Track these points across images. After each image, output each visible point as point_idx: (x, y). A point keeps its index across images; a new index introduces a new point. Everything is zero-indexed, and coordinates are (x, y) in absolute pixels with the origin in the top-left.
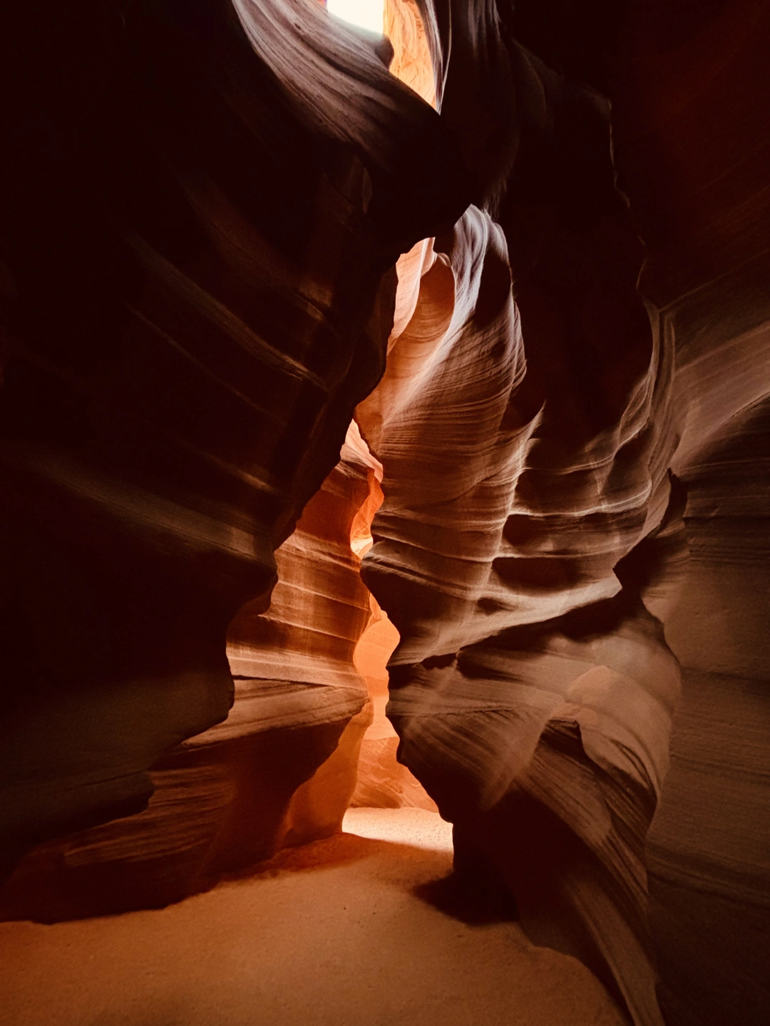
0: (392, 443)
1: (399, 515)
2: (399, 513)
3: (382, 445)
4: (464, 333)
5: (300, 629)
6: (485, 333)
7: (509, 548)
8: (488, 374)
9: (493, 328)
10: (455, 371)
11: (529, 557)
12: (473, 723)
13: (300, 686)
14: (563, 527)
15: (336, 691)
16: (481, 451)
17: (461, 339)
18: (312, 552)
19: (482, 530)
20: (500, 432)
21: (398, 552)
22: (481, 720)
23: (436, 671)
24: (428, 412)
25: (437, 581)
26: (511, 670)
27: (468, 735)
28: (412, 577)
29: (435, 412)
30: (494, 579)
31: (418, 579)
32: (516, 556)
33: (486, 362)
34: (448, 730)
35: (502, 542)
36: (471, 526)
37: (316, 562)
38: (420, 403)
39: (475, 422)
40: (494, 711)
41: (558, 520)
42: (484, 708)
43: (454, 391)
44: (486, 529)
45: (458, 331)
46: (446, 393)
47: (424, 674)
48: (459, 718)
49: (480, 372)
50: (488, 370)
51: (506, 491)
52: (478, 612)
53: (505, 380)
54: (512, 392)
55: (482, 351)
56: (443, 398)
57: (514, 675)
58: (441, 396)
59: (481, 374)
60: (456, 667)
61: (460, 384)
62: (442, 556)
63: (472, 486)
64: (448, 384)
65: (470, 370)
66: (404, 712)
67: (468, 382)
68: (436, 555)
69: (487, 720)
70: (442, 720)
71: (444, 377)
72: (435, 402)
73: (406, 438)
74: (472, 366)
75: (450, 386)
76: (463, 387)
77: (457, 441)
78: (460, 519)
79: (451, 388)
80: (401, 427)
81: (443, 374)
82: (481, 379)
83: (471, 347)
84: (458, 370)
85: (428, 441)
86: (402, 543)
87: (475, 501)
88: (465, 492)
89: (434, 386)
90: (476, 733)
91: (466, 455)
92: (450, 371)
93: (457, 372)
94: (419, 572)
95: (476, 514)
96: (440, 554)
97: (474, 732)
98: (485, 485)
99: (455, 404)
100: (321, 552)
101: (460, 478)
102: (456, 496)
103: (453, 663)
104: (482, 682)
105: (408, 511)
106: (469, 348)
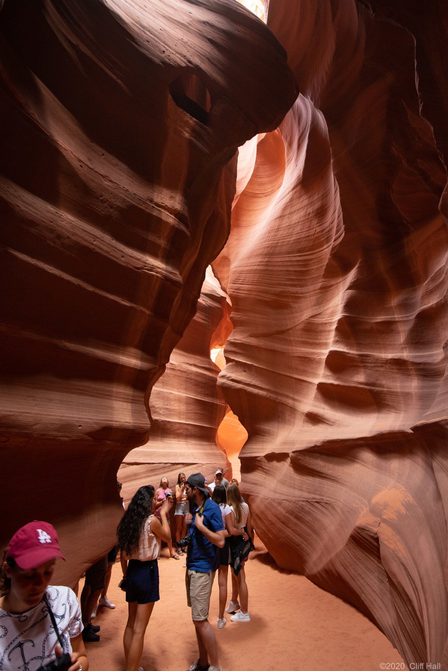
0: (238, 284)
1: (245, 342)
2: (245, 341)
3: (231, 285)
4: (293, 195)
5: (176, 423)
6: (310, 197)
7: (330, 376)
8: (312, 232)
9: (317, 194)
10: (287, 226)
11: (346, 384)
12: (302, 509)
13: (179, 466)
14: (373, 365)
15: (203, 467)
16: (309, 292)
17: (291, 200)
18: (182, 364)
19: (309, 356)
20: (323, 280)
21: (245, 371)
22: (307, 507)
23: (275, 463)
24: (266, 260)
25: (275, 393)
26: (330, 472)
27: (298, 518)
28: (256, 391)
29: (272, 259)
30: (318, 398)
31: (261, 392)
32: (336, 383)
33: (311, 221)
34: (284, 512)
35: (324, 370)
36: (302, 352)
37: (185, 372)
38: (260, 252)
39: (303, 269)
40: (317, 502)
41: (368, 358)
42: (309, 498)
43: (286, 243)
44: (312, 356)
45: (289, 193)
46: (279, 244)
47: (267, 465)
48: (291, 504)
49: (306, 230)
50: (313, 228)
51: (328, 328)
52: (305, 421)
53: (327, 238)
54: (333, 249)
55: (308, 213)
56: (278, 248)
57: (332, 476)
58: (276, 247)
59: (307, 231)
60: (289, 463)
61: (291, 238)
62: (279, 374)
63: (302, 321)
64: (281, 237)
65: (299, 227)
66: (252, 492)
67: (297, 236)
68: (274, 372)
69: (312, 509)
70: (280, 504)
71: (278, 231)
72: (271, 251)
73: (248, 280)
74: (300, 223)
75: (283, 239)
76: (293, 240)
77: (290, 284)
78: (292, 346)
79: (284, 240)
80: (245, 271)
81: (277, 229)
82: (308, 234)
83: (299, 208)
84: (289, 226)
85: (266, 283)
86: (248, 364)
87: (304, 333)
88: (296, 325)
89: (270, 238)
90: (304, 517)
91: (297, 295)
92: (282, 226)
93: (288, 227)
94: (261, 386)
95: (305, 344)
96: (277, 372)
97: (302, 516)
98: (312, 321)
99: (287, 254)
100: (188, 364)
101: (292, 313)
102: (289, 327)
103: (287, 460)
104: (308, 479)
105: (252, 338)
106: (297, 209)
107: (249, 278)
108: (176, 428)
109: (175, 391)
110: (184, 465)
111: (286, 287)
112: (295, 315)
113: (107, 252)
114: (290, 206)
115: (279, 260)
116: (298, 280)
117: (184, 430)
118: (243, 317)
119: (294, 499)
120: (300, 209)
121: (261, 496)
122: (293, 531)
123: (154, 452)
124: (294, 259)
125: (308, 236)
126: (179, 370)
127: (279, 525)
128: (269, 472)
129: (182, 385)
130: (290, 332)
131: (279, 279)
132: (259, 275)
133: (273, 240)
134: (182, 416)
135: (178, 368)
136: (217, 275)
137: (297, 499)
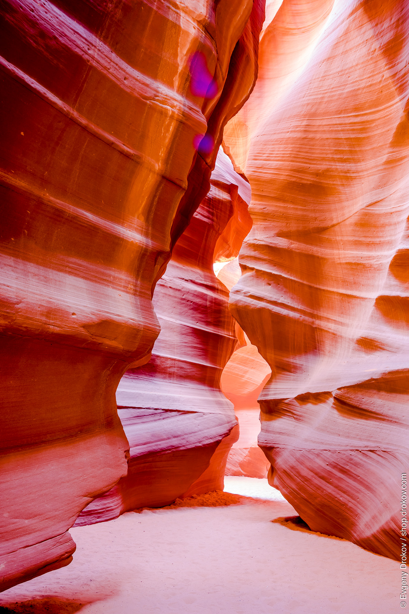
0: (261, 160)
1: (271, 243)
2: (270, 241)
3: (250, 161)
5: (167, 359)
7: (396, 285)
8: (377, 78)
9: (388, 19)
10: (338, 72)
12: (350, 461)
13: (174, 413)
15: (205, 416)
16: (366, 170)
18: (174, 279)
19: (364, 262)
20: (390, 150)
21: (270, 285)
22: (357, 458)
23: (310, 407)
24: (305, 123)
25: (312, 316)
27: (343, 471)
28: (284, 312)
29: (314, 123)
30: (376, 317)
31: (292, 314)
32: (404, 294)
33: (375, 62)
34: (323, 465)
35: (387, 278)
36: (353, 257)
37: (179, 290)
38: (295, 112)
39: (359, 136)
40: (372, 452)
42: (361, 447)
43: (336, 98)
44: (368, 262)
46: (326, 100)
47: (298, 409)
48: (334, 455)
50: (379, 73)
51: (395, 219)
52: (355, 350)
56: (323, 106)
58: (320, 103)
59: (369, 77)
60: (332, 405)
61: (343, 89)
62: (317, 289)
63: (355, 211)
64: (329, 89)
65: (358, 71)
66: (277, 444)
67: (353, 87)
68: (310, 287)
69: (364, 459)
70: (318, 455)
71: (324, 80)
72: (313, 110)
73: (277, 154)
74: (359, 67)
75: (331, 92)
76: (348, 92)
77: (339, 158)
78: (339, 249)
79: (333, 94)
80: (272, 141)
81: (322, 77)
82: (370, 83)
83: (358, 43)
84: (341, 71)
85: (304, 158)
86: (274, 275)
87: (358, 229)
88: (346, 218)
89: (312, 91)
90: (352, 470)
91: (348, 175)
92: (331, 73)
93: (340, 74)
94: (292, 305)
95: (358, 244)
96: (315, 286)
97: (349, 469)
98: (370, 211)
99: (336, 114)
100: (183, 279)
101: (340, 201)
102: (335, 222)
103: (328, 401)
104: (359, 423)
105: (280, 238)
106: (356, 45)
107: (278, 151)
108: (168, 366)
109: (166, 316)
110: (180, 413)
111: (332, 164)
112: (345, 204)
113: (105, 68)
114: (345, 41)
115: (325, 122)
116: (351, 152)
117: (179, 369)
118: (268, 208)
119: (338, 448)
120: (360, 44)
121: (290, 448)
122: (337, 487)
123: (140, 394)
124: (347, 121)
125: (371, 85)
126: (170, 287)
127: (317, 481)
128: (301, 418)
129: (174, 308)
130: (337, 228)
131: (324, 152)
132: (293, 146)
133: (315, 93)
134: (175, 350)
135: (169, 285)
136: (229, 150)
137: (343, 448)
